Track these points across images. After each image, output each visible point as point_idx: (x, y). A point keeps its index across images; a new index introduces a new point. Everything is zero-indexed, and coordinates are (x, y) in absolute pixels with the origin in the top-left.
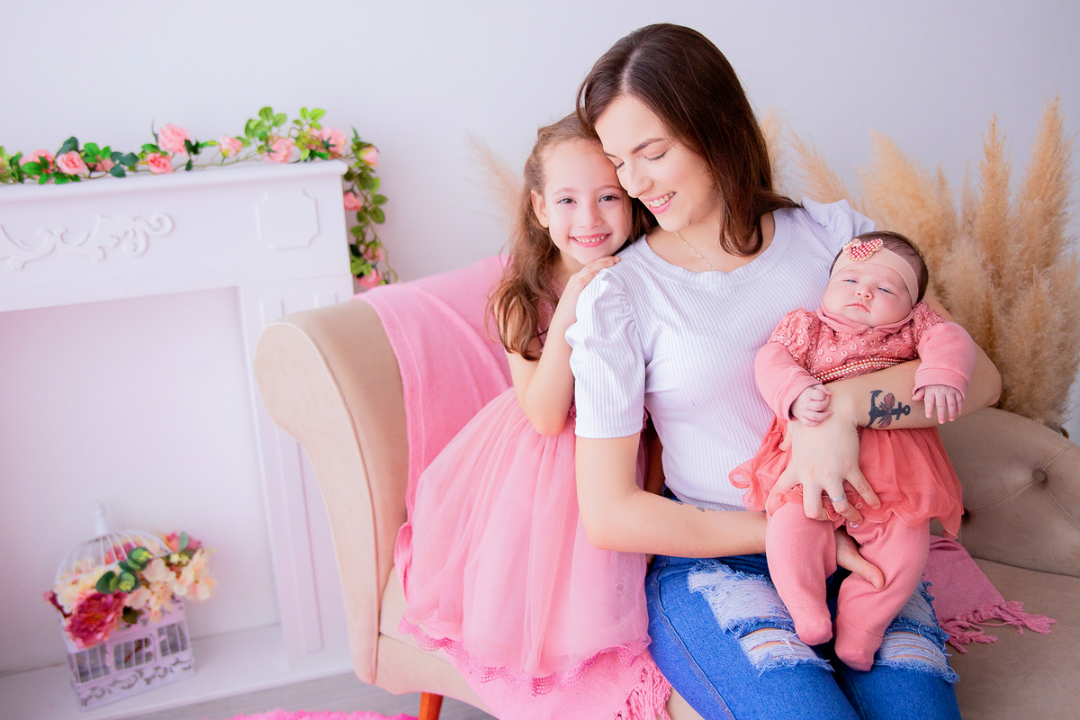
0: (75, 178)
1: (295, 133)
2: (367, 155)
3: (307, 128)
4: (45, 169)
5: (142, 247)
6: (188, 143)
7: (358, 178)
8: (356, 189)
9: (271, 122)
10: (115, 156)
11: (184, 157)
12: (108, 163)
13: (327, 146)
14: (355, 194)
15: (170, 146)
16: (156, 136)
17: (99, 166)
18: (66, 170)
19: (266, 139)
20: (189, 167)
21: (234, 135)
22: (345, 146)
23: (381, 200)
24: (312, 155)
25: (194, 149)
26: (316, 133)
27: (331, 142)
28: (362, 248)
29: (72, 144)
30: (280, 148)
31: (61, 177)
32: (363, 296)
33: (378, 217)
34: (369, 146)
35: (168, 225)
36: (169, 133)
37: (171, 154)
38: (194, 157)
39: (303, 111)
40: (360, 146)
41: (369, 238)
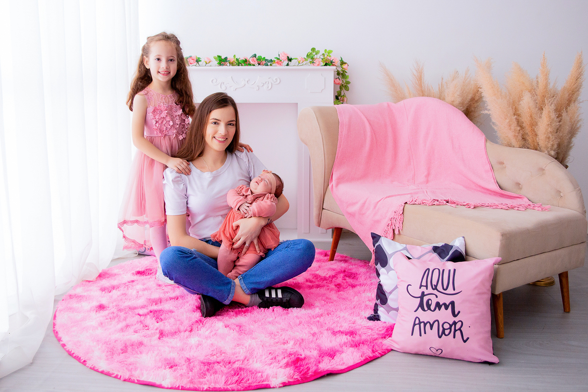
0: (254, 65)
1: (322, 57)
2: (344, 66)
3: (326, 56)
4: (246, 62)
5: (270, 87)
6: (288, 57)
7: (341, 74)
8: (340, 78)
9: (315, 53)
10: (266, 60)
11: (286, 62)
12: (264, 62)
13: (332, 62)
14: (339, 79)
15: (283, 58)
16: (279, 55)
17: (261, 64)
18: (252, 63)
19: (312, 58)
20: (288, 65)
21: (303, 57)
22: (338, 63)
23: (348, 83)
24: (326, 65)
25: (290, 60)
26: (329, 58)
27: (333, 61)
28: (339, 98)
29: (255, 56)
30: (317, 62)
31: (250, 64)
32: (336, 106)
33: (347, 89)
34: (346, 63)
35: (278, 81)
36: (283, 54)
37: (283, 61)
38: (290, 63)
39: (325, 50)
40: (343, 63)
41: (342, 94)
